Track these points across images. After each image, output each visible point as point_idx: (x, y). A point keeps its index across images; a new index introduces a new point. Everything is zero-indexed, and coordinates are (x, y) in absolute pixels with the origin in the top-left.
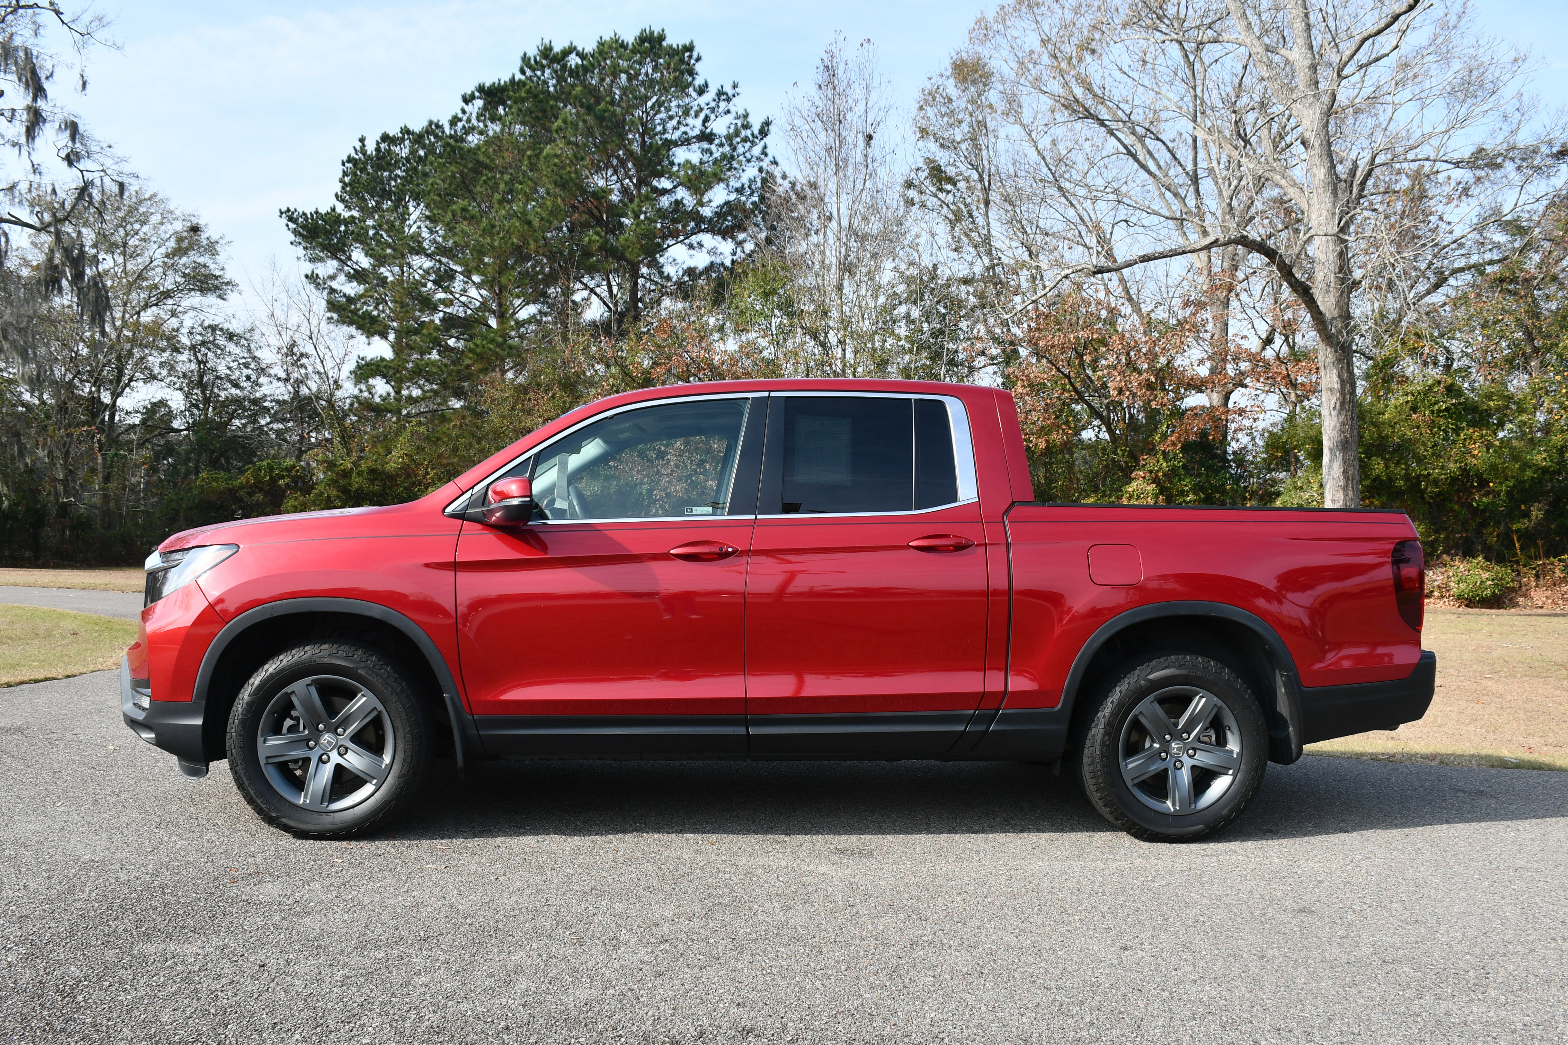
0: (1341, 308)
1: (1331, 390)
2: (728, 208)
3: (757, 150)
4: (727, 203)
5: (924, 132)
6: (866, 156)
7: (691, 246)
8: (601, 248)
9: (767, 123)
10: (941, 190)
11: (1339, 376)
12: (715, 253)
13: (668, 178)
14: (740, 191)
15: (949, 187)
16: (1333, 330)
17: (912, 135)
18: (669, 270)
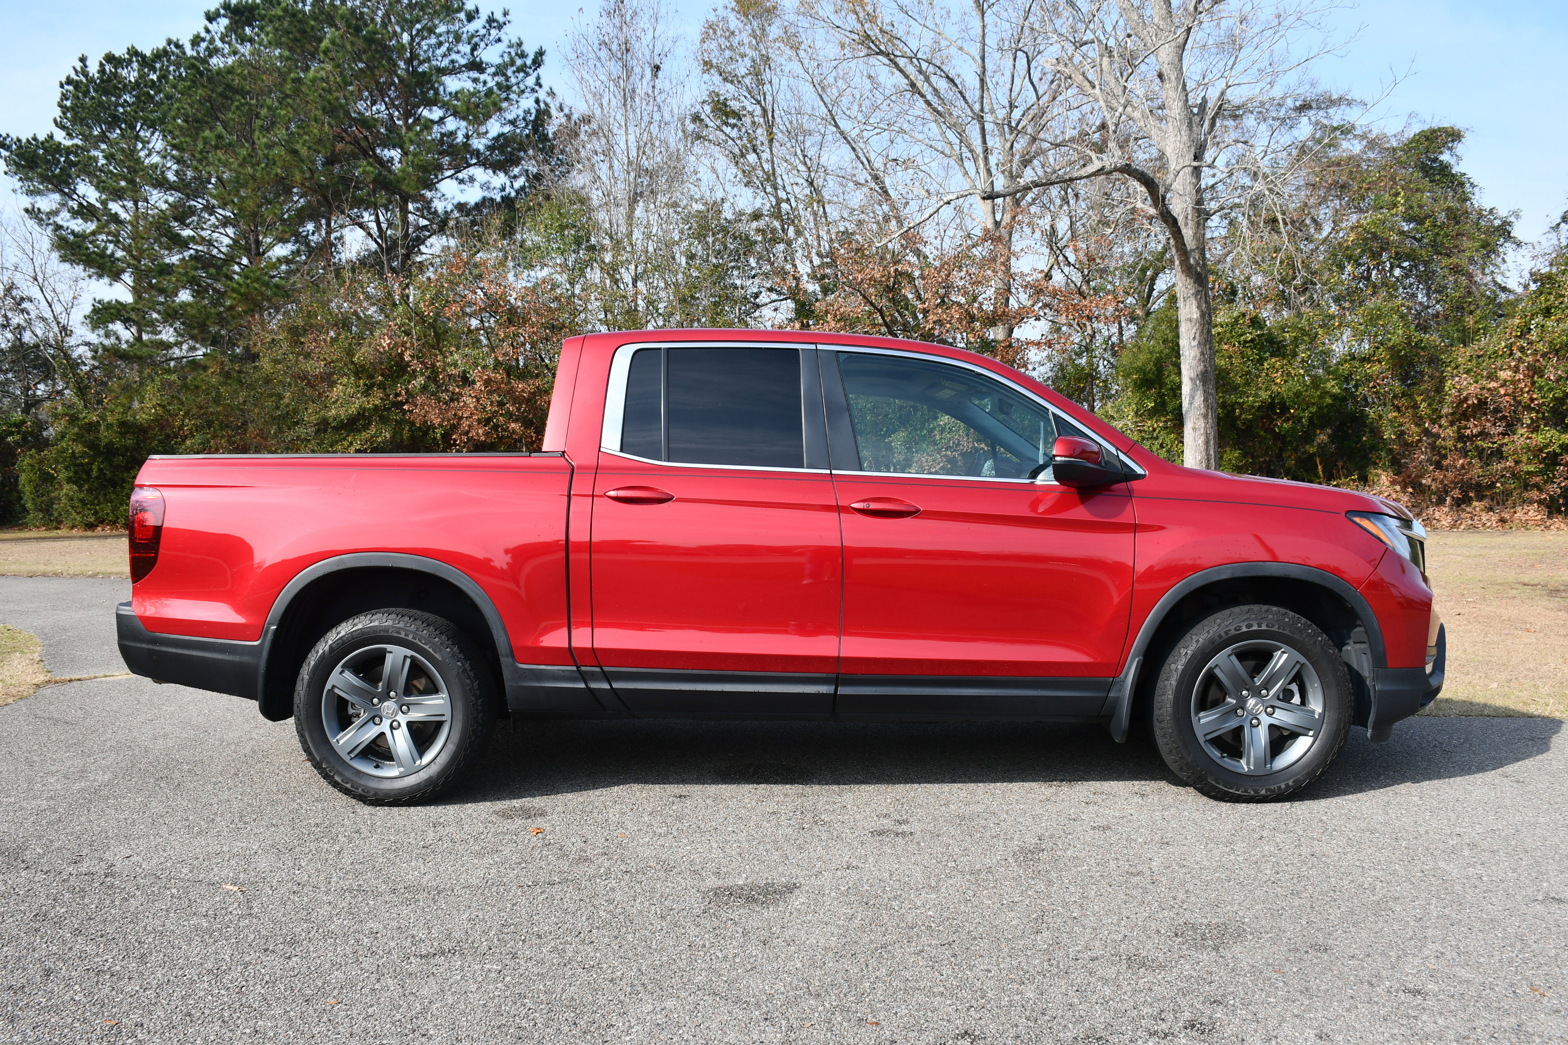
0: (1198, 240)
1: (1190, 320)
2: (501, 143)
3: (530, 81)
4: (500, 135)
5: (708, 65)
6: (654, 87)
7: (462, 182)
8: (375, 181)
9: (540, 53)
10: (726, 124)
11: (1199, 307)
12: (488, 188)
13: (440, 108)
14: (513, 122)
15: (732, 121)
16: (1192, 261)
17: (697, 69)
18: (439, 206)
